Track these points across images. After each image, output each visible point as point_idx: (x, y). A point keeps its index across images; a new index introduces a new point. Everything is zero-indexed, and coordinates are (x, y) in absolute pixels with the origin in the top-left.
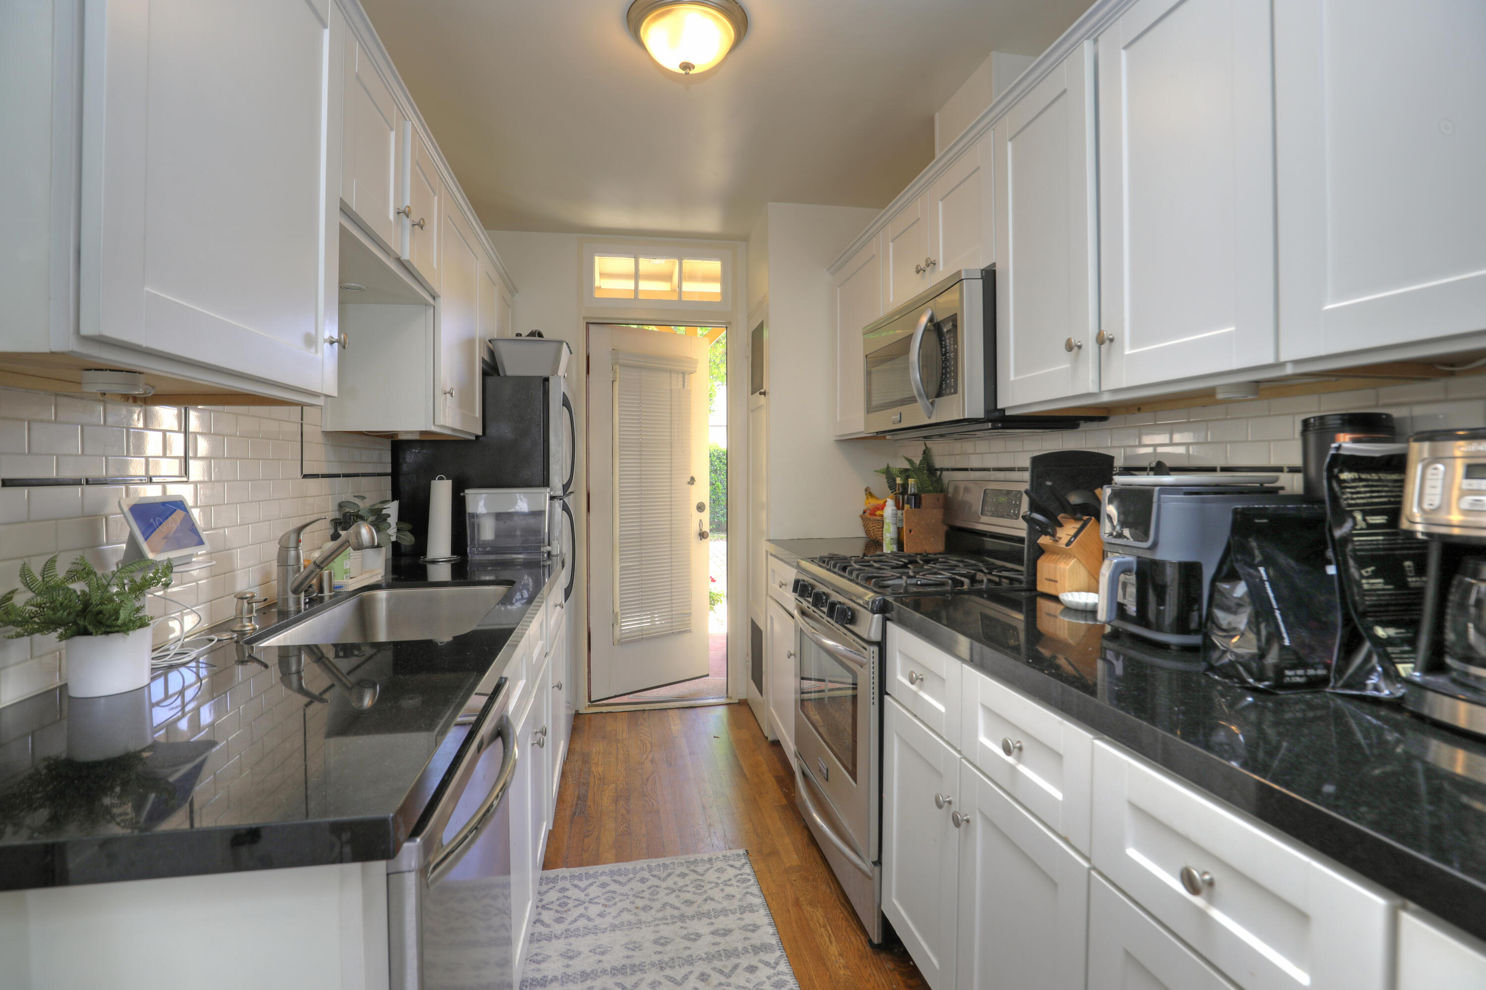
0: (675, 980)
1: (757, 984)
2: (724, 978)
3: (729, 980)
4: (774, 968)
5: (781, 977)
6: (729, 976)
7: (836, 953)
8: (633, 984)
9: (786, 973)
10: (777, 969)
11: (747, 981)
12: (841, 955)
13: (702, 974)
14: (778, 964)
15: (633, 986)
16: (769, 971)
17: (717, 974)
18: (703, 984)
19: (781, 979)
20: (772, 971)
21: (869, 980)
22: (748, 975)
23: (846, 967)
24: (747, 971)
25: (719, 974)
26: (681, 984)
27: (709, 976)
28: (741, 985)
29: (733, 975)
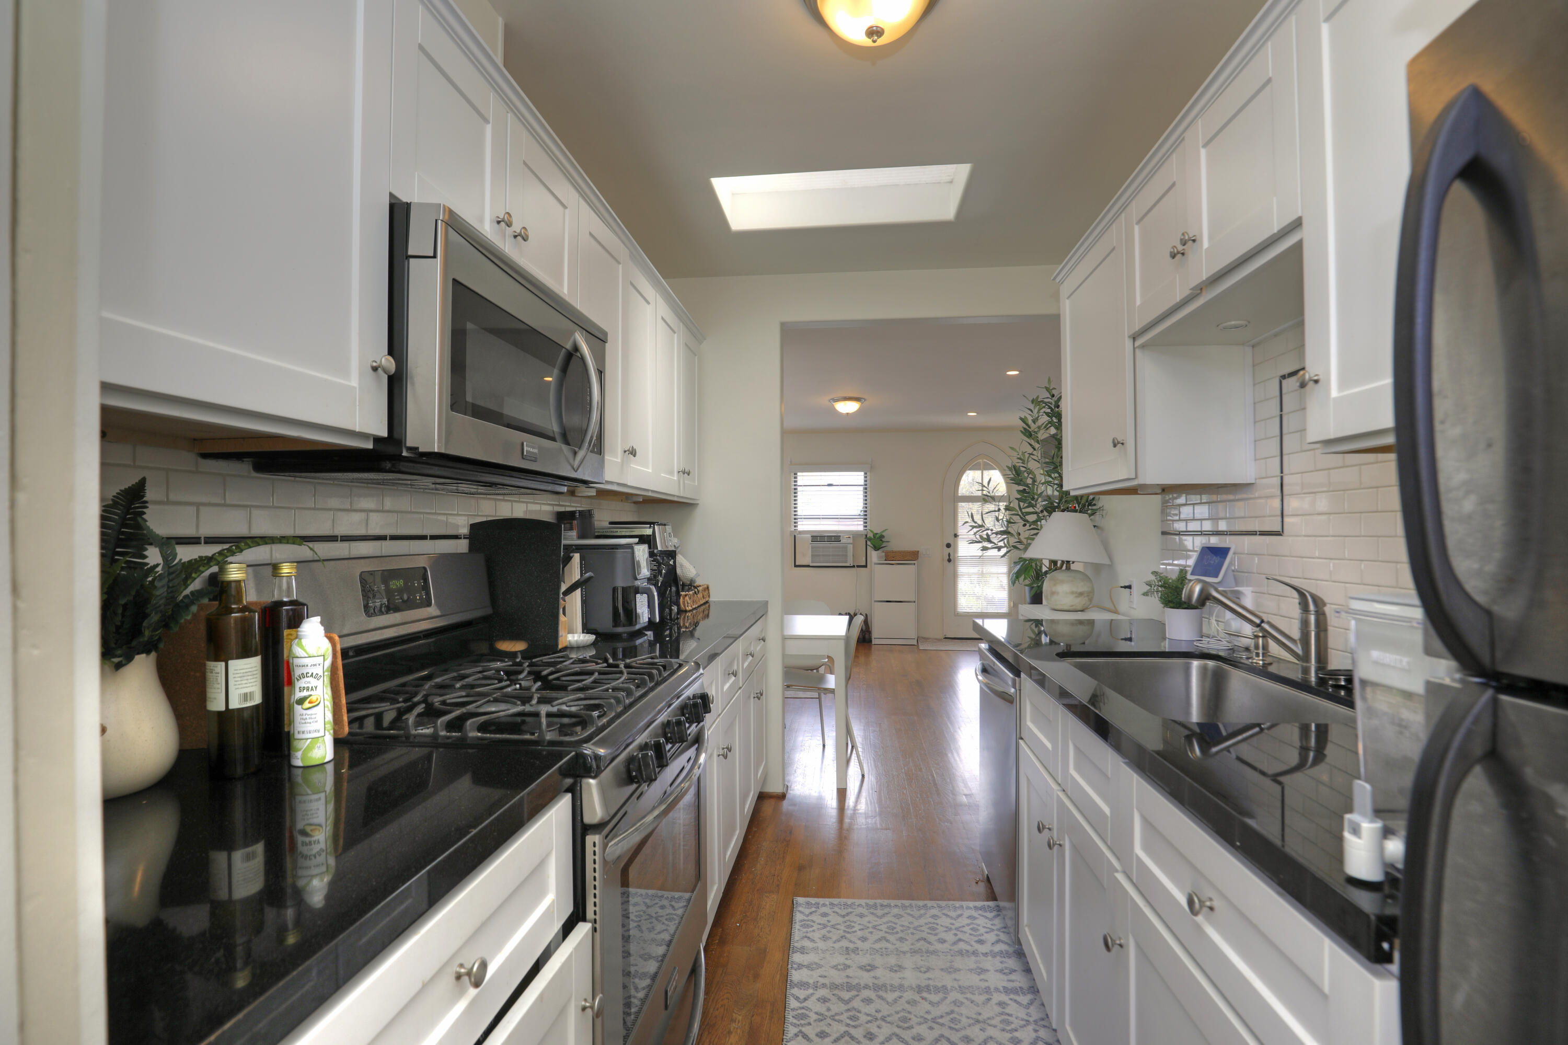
0: (899, 1039)
1: (822, 1020)
2: (851, 1032)
3: (847, 1029)
4: (801, 1032)
5: (798, 1023)
6: (846, 1033)
7: (732, 1036)
8: (939, 1042)
9: (791, 1025)
10: (798, 1030)
11: (830, 1025)
12: (730, 1033)
13: (871, 1039)
14: (796, 1034)
15: (940, 1040)
16: (807, 1030)
17: (857, 1037)
18: (872, 1031)
19: (799, 1021)
20: (803, 1029)
21: (722, 1006)
22: (827, 1030)
23: (733, 1021)
24: (827, 1034)
25: (854, 1036)
26: (893, 1034)
27: (865, 1037)
28: (836, 1023)
29: (842, 1032)
